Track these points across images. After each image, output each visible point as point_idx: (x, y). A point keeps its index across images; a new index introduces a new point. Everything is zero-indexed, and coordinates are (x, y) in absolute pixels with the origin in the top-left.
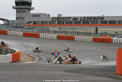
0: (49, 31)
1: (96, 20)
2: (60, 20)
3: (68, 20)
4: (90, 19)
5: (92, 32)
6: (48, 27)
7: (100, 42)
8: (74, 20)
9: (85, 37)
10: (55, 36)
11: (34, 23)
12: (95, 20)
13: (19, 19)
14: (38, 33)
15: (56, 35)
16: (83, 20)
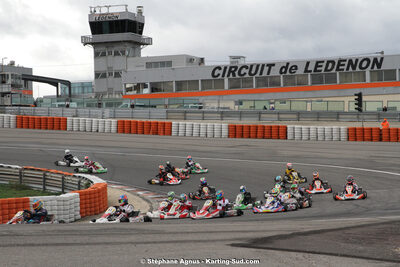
0: (203, 112)
1: (358, 69)
2: (239, 74)
3: (265, 74)
4: (338, 67)
5: (347, 110)
6: (201, 99)
7: (372, 140)
8: (285, 72)
9: (320, 128)
10: (222, 127)
11: (155, 88)
12: (354, 68)
13: (104, 76)
14: (166, 121)
15: (225, 126)
16: (315, 70)
